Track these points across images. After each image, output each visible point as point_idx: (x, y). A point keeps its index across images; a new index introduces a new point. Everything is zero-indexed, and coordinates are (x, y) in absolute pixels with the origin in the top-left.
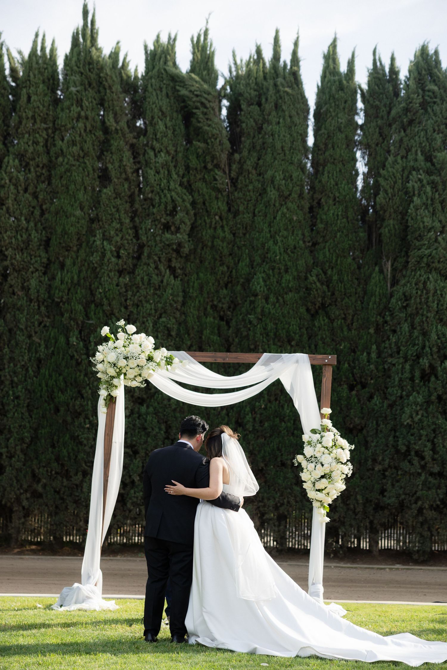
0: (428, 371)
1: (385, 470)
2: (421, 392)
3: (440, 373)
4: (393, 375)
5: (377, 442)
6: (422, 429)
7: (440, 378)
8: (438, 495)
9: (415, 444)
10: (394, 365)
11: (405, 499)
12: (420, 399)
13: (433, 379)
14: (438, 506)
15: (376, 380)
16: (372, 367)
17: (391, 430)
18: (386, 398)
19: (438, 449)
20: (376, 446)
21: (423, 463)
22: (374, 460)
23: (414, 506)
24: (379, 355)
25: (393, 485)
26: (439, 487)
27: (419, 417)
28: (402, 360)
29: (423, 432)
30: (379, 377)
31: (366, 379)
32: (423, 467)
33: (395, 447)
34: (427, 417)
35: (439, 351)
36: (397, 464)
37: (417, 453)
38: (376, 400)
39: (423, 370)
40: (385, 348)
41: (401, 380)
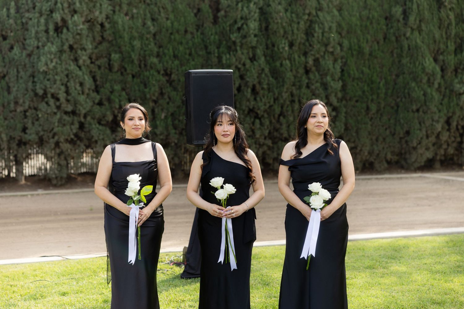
0: (60, 24)
1: (25, 111)
2: (55, 43)
3: (71, 26)
4: (30, 28)
5: (18, 87)
6: (57, 74)
7: (71, 30)
8: (72, 130)
9: (51, 88)
10: (31, 19)
11: (44, 135)
12: (54, 49)
13: (65, 30)
14: (72, 139)
15: (15, 33)
16: (11, 21)
17: (30, 77)
18: (25, 49)
19: (71, 91)
20: (17, 91)
21: (58, 104)
22: (16, 103)
23: (52, 140)
24: (17, 11)
25: (33, 123)
26: (72, 124)
27: (54, 64)
28: (37, 15)
29: (58, 78)
30: (18, 30)
31: (6, 32)
32: (58, 107)
33: (34, 91)
34: (61, 64)
35: (69, 7)
36: (36, 106)
37: (53, 96)
38: (16, 50)
39: (57, 23)
40: (23, 4)
41: (37, 32)
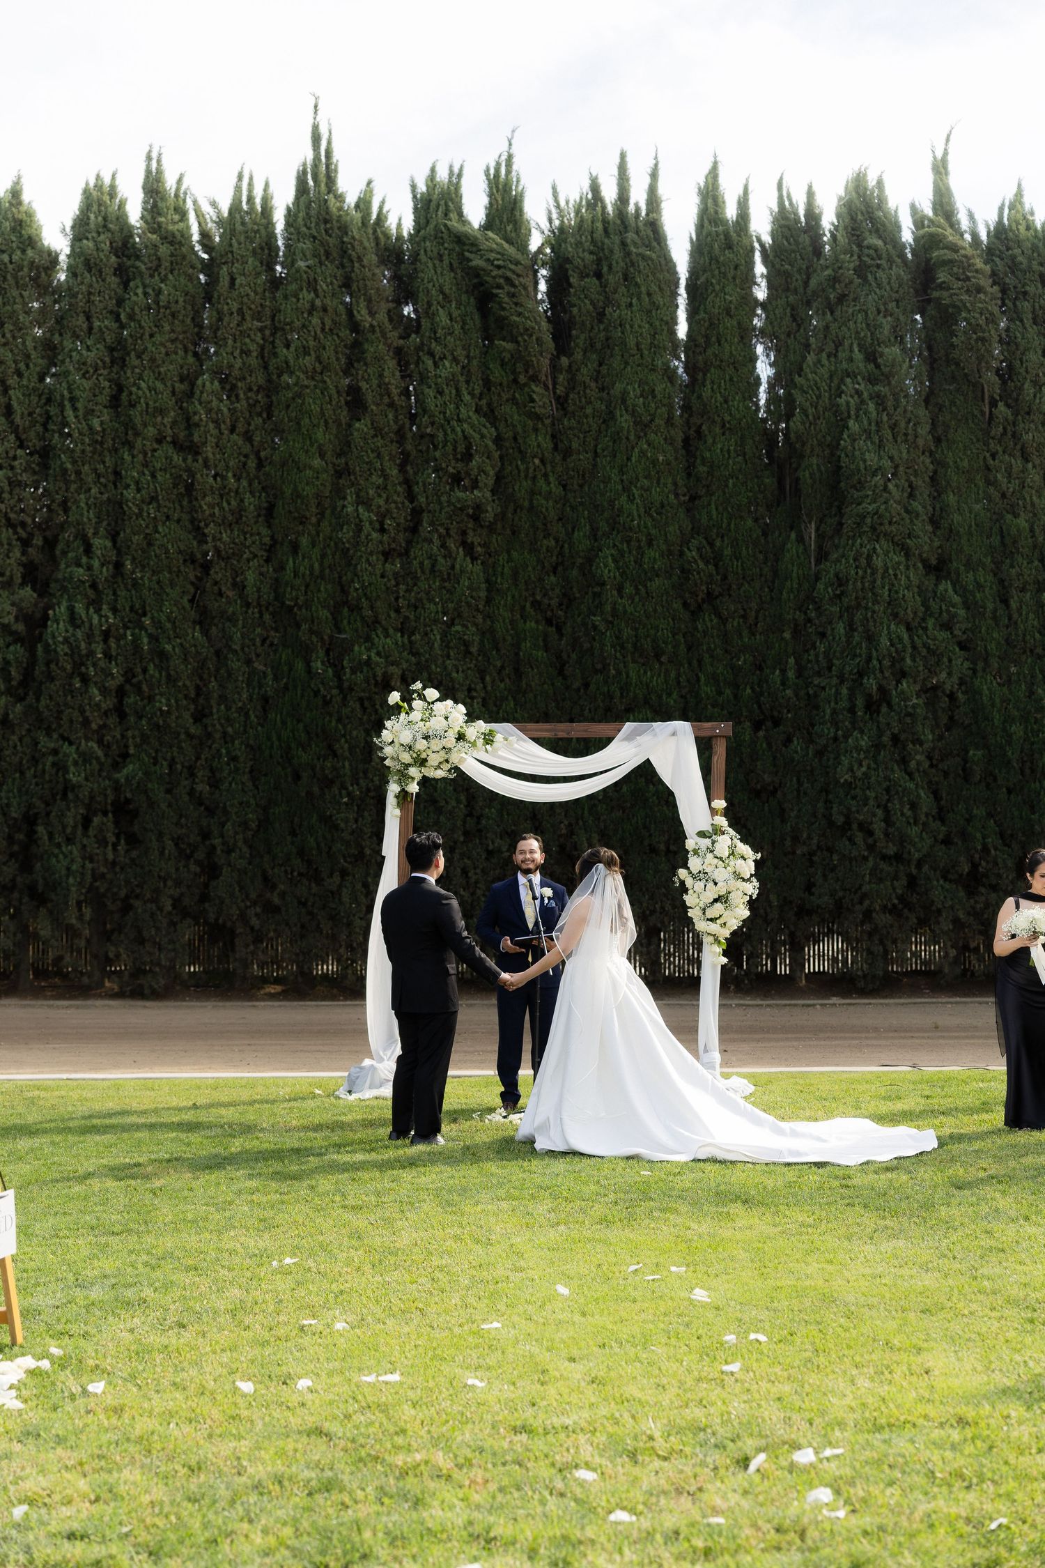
0: (876, 697)
1: (812, 854)
2: (866, 731)
3: (895, 700)
4: (821, 704)
5: (799, 811)
6: (869, 788)
7: (895, 707)
8: (894, 889)
9: (858, 812)
10: (824, 688)
11: (844, 897)
12: (864, 742)
13: (884, 709)
14: (894, 905)
15: (796, 713)
16: (789, 692)
17: (821, 792)
18: (812, 742)
19: (893, 818)
21: (870, 841)
22: (796, 839)
23: (857, 907)
24: (800, 673)
25: (825, 876)
26: (896, 878)
27: (864, 769)
28: (835, 681)
29: (870, 794)
30: (800, 708)
31: (779, 712)
32: (871, 848)
33: (828, 817)
34: (876, 769)
35: (893, 665)
36: (830, 844)
37: (861, 826)
38: (796, 744)
39: (869, 696)
40: (809, 661)
41: (834, 712)
